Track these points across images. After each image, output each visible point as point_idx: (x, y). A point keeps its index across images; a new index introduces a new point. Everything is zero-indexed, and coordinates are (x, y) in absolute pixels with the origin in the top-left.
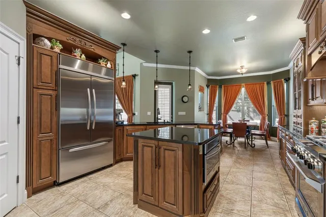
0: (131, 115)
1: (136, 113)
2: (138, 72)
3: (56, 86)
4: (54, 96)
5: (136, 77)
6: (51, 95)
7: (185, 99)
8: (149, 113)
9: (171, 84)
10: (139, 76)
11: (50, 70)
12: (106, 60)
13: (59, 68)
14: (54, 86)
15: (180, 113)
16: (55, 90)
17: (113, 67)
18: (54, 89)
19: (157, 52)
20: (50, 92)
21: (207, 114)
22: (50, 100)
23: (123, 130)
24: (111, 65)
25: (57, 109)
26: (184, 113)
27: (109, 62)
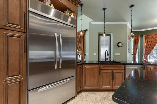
0: (83, 55)
1: (87, 54)
2: (88, 28)
3: (25, 29)
4: (23, 38)
5: (87, 31)
6: (20, 37)
7: (120, 45)
8: (95, 54)
9: (109, 35)
10: (89, 31)
11: (18, 12)
12: (70, 11)
13: (28, 11)
14: (23, 28)
15: (116, 54)
16: (25, 33)
17: (75, 17)
18: (23, 31)
19: (104, 10)
20: (19, 34)
21: (132, 55)
22: (18, 42)
23: (83, 68)
24: (74, 16)
25: (26, 51)
26: (119, 54)
27: (72, 14)
